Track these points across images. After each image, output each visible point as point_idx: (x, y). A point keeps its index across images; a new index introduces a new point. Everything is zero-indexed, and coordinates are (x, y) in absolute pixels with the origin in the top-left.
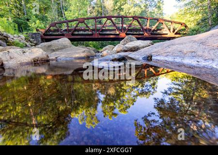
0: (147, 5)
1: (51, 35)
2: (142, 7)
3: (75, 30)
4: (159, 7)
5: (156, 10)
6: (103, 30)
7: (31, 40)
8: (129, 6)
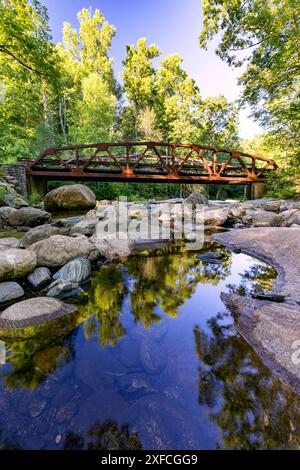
0: (212, 122)
1: (45, 169)
2: (204, 125)
3: (91, 163)
4: (232, 129)
5: (227, 132)
6: (140, 166)
7: (8, 177)
8: (182, 124)
